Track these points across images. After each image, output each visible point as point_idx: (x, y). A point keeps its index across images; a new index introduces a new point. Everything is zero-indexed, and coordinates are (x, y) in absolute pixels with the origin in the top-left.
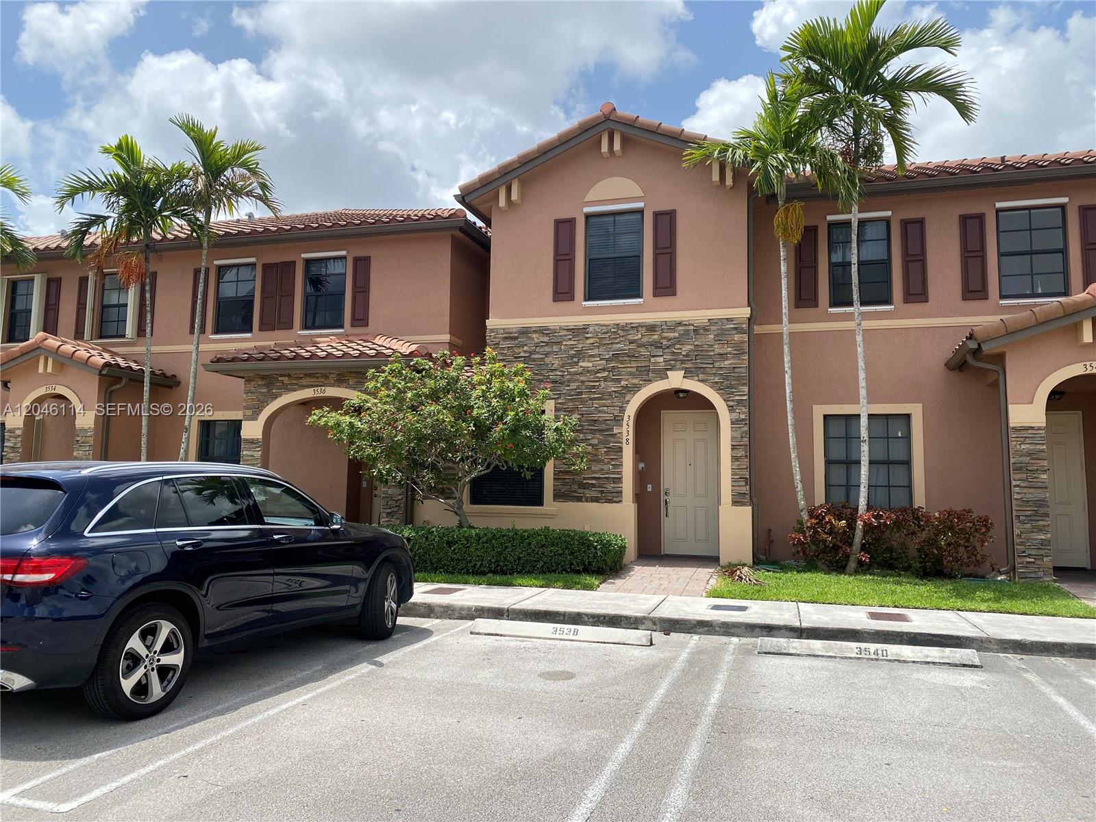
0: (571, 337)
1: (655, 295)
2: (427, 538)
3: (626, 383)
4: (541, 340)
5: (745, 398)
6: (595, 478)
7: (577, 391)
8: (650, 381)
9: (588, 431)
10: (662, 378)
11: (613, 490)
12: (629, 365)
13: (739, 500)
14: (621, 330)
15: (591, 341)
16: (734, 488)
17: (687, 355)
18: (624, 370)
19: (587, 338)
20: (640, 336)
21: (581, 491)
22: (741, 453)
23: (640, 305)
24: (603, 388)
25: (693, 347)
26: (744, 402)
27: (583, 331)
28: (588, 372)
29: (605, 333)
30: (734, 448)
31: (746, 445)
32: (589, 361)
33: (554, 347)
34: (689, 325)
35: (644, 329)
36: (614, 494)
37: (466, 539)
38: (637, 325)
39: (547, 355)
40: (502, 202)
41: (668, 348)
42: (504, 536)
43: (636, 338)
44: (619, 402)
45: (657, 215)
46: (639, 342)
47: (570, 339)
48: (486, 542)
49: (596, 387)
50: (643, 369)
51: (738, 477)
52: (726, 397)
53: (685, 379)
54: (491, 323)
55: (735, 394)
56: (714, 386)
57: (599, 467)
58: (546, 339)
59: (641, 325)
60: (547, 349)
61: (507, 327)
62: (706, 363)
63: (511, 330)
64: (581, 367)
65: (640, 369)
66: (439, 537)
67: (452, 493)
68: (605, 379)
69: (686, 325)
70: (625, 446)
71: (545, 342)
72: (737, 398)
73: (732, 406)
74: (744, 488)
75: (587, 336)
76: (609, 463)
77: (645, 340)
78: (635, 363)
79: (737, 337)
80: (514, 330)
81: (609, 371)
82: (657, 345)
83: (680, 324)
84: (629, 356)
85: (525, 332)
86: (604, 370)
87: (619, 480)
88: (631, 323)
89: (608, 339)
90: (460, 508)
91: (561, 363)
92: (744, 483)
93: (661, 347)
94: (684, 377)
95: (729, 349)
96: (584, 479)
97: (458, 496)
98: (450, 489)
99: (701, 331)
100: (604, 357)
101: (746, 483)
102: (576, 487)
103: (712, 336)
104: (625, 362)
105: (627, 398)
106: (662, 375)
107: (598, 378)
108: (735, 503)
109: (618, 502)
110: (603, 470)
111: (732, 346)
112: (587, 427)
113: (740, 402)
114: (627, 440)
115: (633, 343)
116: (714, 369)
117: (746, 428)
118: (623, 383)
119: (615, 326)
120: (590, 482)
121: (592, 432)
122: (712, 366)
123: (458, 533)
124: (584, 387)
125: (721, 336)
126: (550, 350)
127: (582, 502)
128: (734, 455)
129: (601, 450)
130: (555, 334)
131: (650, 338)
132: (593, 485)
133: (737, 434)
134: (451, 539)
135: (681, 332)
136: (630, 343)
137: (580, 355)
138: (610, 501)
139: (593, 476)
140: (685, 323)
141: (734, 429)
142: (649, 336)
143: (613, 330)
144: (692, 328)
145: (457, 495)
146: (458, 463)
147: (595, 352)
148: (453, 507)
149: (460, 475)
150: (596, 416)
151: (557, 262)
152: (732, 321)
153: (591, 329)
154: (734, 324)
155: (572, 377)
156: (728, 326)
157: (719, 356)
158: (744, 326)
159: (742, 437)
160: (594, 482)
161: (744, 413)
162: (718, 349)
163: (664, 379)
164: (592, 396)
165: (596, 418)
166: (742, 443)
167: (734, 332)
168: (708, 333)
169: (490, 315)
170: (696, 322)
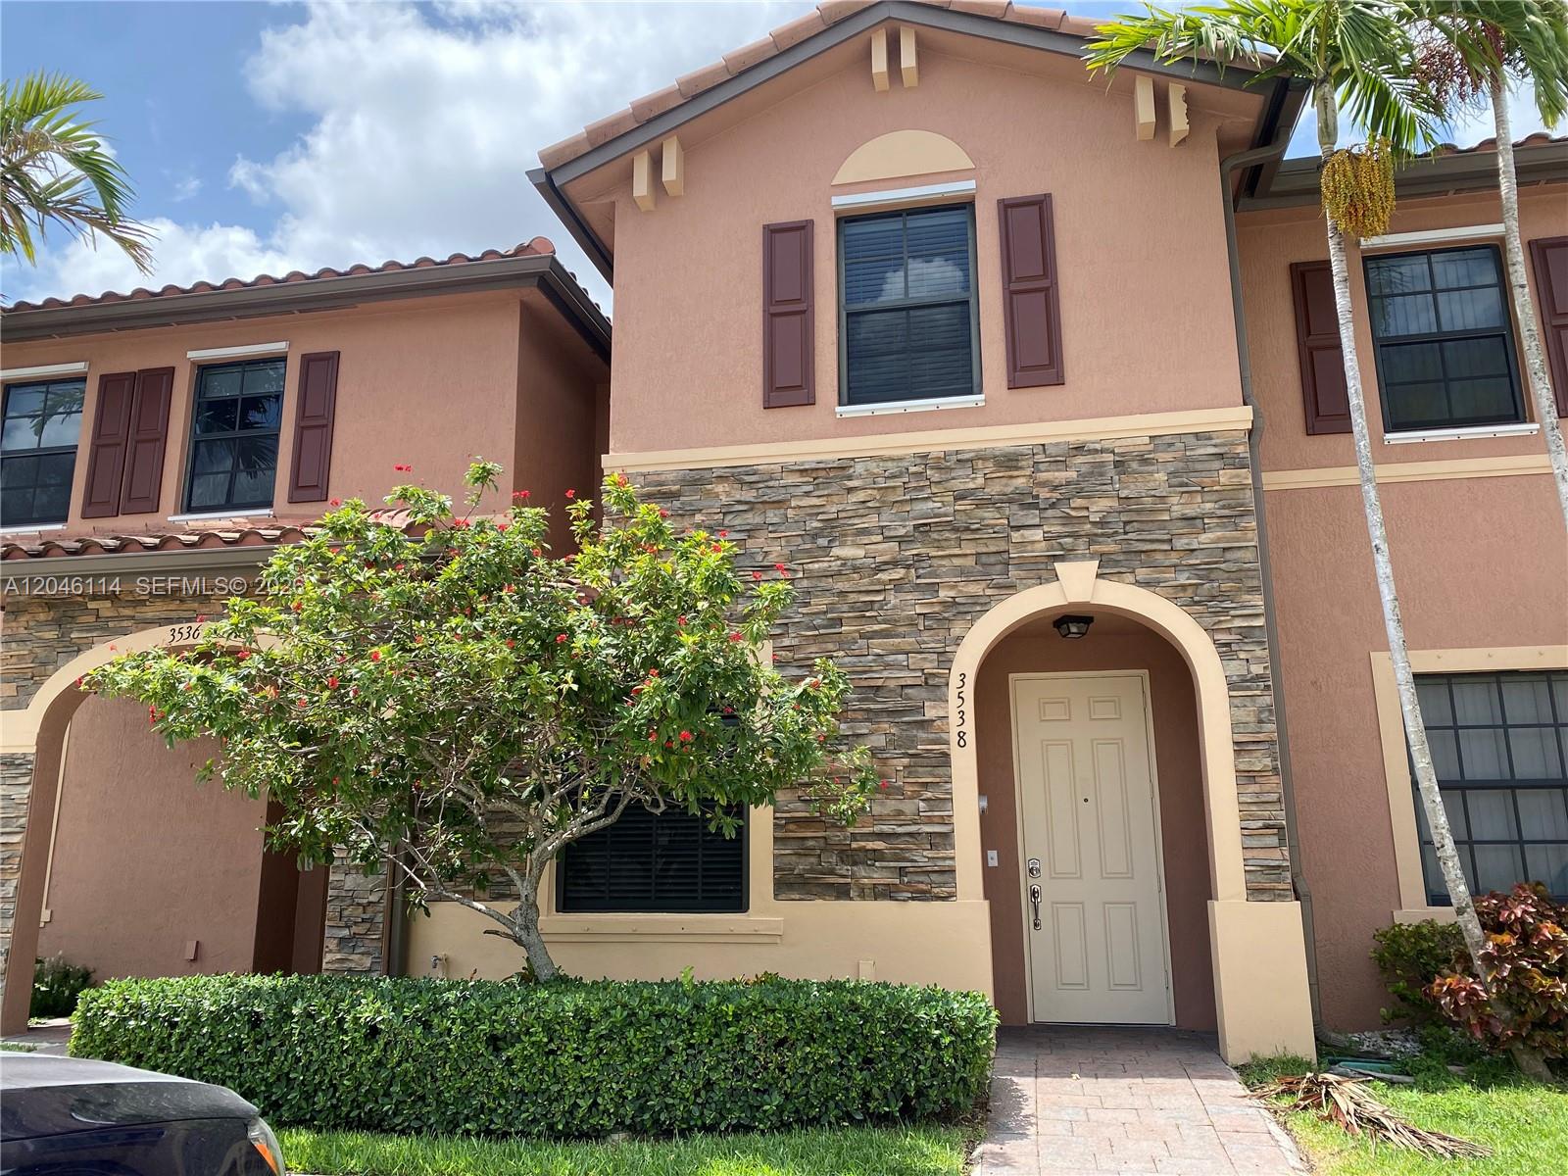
0: (810, 488)
1: (1013, 386)
2: (427, 1026)
3: (952, 593)
4: (738, 497)
5: (1260, 622)
6: (881, 836)
7: (829, 616)
8: (1010, 588)
9: (859, 715)
10: (1041, 581)
11: (930, 866)
12: (957, 551)
13: (1267, 885)
14: (932, 468)
15: (861, 496)
16: (1249, 854)
17: (1102, 524)
18: (944, 562)
19: (850, 490)
20: (980, 481)
21: (844, 869)
22: (1261, 762)
23: (976, 409)
24: (895, 608)
25: (1115, 503)
26: (1257, 632)
27: (840, 473)
28: (855, 569)
29: (893, 477)
30: (1240, 749)
31: (1272, 742)
32: (855, 545)
33: (770, 514)
34: (1102, 451)
35: (990, 464)
36: (934, 877)
37: (548, 1029)
38: (972, 454)
39: (751, 532)
40: (641, 186)
41: (1053, 506)
42: (664, 1015)
43: (971, 485)
44: (939, 641)
45: (1007, 207)
46: (980, 494)
47: (807, 494)
48: (609, 1037)
49: (876, 606)
50: (992, 559)
51: (1260, 824)
52: (1209, 621)
53: (1101, 581)
54: (613, 463)
55: (1232, 612)
56: (1179, 595)
57: (892, 805)
58: (749, 495)
59: (981, 456)
60: (754, 519)
61: (651, 469)
62: (1152, 541)
63: (663, 477)
64: (838, 558)
65: (984, 559)
66: (465, 1022)
67: (511, 883)
68: (898, 586)
69: (1096, 451)
70: (955, 752)
71: (746, 503)
72: (1238, 623)
73: (1228, 645)
74: (1277, 854)
75: (851, 484)
76: (916, 795)
77: (994, 489)
78: (973, 543)
79: (1226, 477)
80: (671, 477)
81: (908, 567)
82: (1027, 501)
83: (1079, 449)
84: (956, 530)
85: (697, 480)
86: (894, 563)
87: (945, 839)
88: (957, 452)
89: (900, 491)
90: (529, 925)
91: (786, 551)
92: (1274, 841)
93: (1035, 506)
94: (1098, 576)
95: (1209, 505)
96: (854, 837)
97: (524, 893)
98: (504, 874)
99: (1135, 465)
100: (892, 534)
101: (1281, 840)
102: (834, 859)
103: (1162, 476)
104: (944, 544)
105: (956, 631)
106: (1042, 570)
107: (880, 582)
108: (1255, 892)
109: (943, 899)
110: (900, 813)
111: (1214, 497)
112: (857, 705)
113: (1246, 633)
114: (961, 736)
115: (964, 498)
116: (1173, 554)
117: (1268, 700)
118: (944, 594)
119: (918, 461)
120: (870, 845)
121: (871, 716)
122: (1166, 547)
123: (521, 1008)
124: (845, 608)
125: (1184, 477)
126: (758, 520)
127: (851, 899)
128: (1242, 767)
129: (895, 761)
130: (771, 484)
131: (1006, 485)
132: (878, 855)
133: (1247, 715)
134: (500, 1028)
135: (1084, 469)
136: (956, 499)
137: (834, 529)
138: (924, 896)
139: (877, 829)
140: (1092, 446)
141: (1236, 701)
142: (1004, 481)
143: (912, 469)
144: (1110, 457)
145: (522, 888)
146: (527, 803)
147: (872, 521)
148: (510, 924)
149: (531, 834)
150: (880, 677)
151: (771, 317)
152: (1210, 438)
153: (859, 468)
154: (1215, 446)
155: (814, 582)
156: (1202, 451)
157: (1185, 523)
158: (1240, 449)
159: (1261, 722)
160: (879, 845)
161: (1259, 660)
162: (1178, 506)
163: (1048, 581)
164: (868, 628)
165: (880, 683)
166: (1261, 737)
167: (1217, 465)
168: (1151, 468)
169: (611, 446)
170: (1118, 443)
